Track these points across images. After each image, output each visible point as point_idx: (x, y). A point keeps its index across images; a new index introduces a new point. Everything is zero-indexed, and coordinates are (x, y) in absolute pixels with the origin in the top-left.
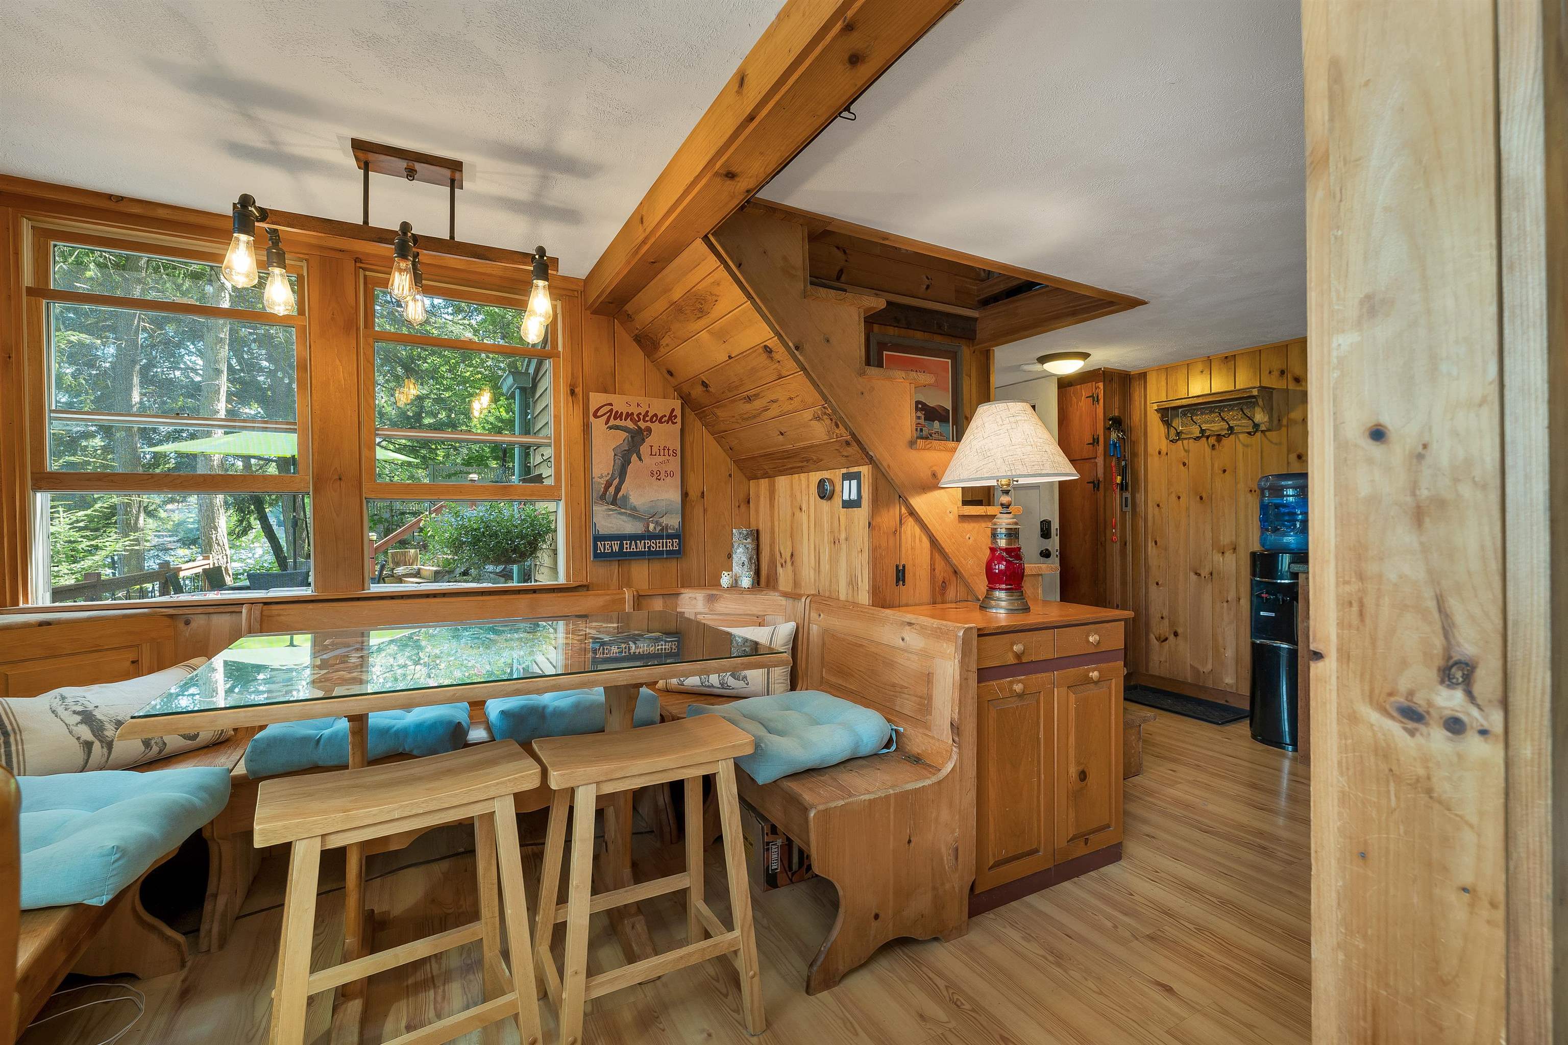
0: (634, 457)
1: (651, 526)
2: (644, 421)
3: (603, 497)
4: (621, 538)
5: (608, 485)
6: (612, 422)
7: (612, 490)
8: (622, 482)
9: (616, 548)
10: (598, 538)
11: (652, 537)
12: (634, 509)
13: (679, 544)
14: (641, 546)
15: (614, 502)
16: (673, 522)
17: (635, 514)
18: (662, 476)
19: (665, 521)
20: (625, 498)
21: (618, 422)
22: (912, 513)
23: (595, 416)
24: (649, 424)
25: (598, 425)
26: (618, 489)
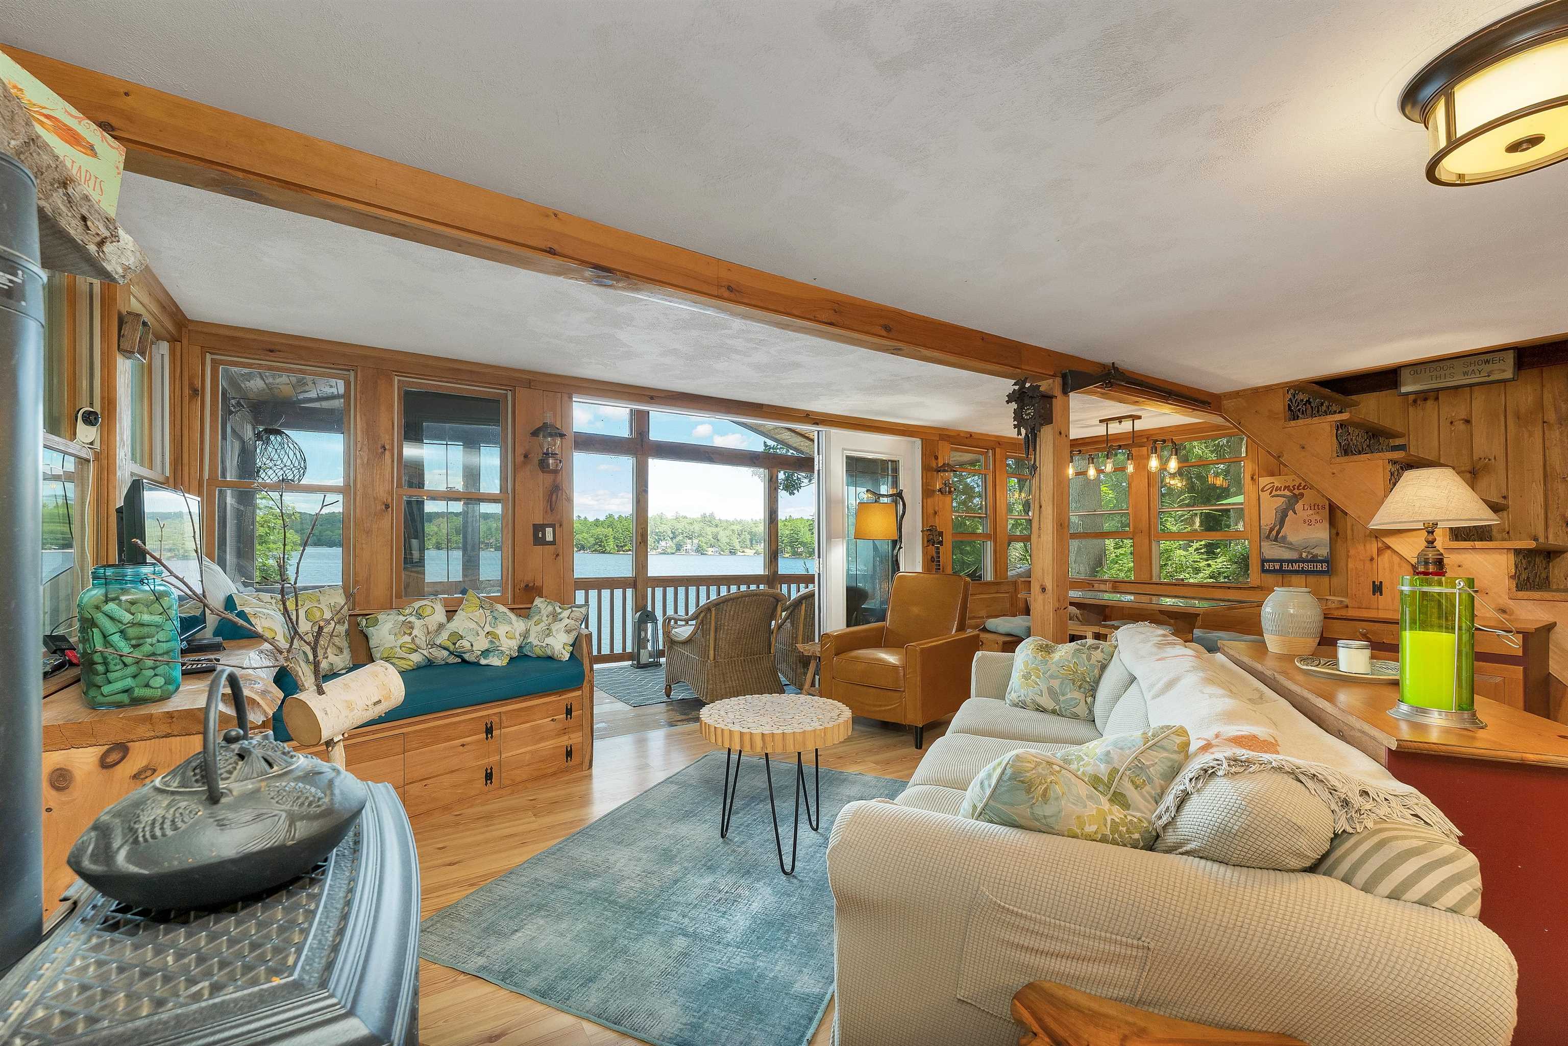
0: (1291, 512)
1: (1304, 555)
2: (1298, 489)
3: (1268, 537)
4: (1281, 561)
5: (1271, 530)
6: (1274, 493)
7: (1274, 533)
8: (1281, 528)
9: (1277, 567)
10: (1264, 561)
11: (1304, 561)
12: (1291, 544)
13: (1328, 567)
14: (1296, 567)
15: (1276, 540)
16: (1323, 552)
17: (1291, 547)
18: (1313, 522)
19: (1315, 551)
20: (1284, 537)
21: (1278, 493)
22: (1389, 547)
23: (1262, 491)
24: (1302, 491)
25: (1265, 496)
26: (1278, 533)
